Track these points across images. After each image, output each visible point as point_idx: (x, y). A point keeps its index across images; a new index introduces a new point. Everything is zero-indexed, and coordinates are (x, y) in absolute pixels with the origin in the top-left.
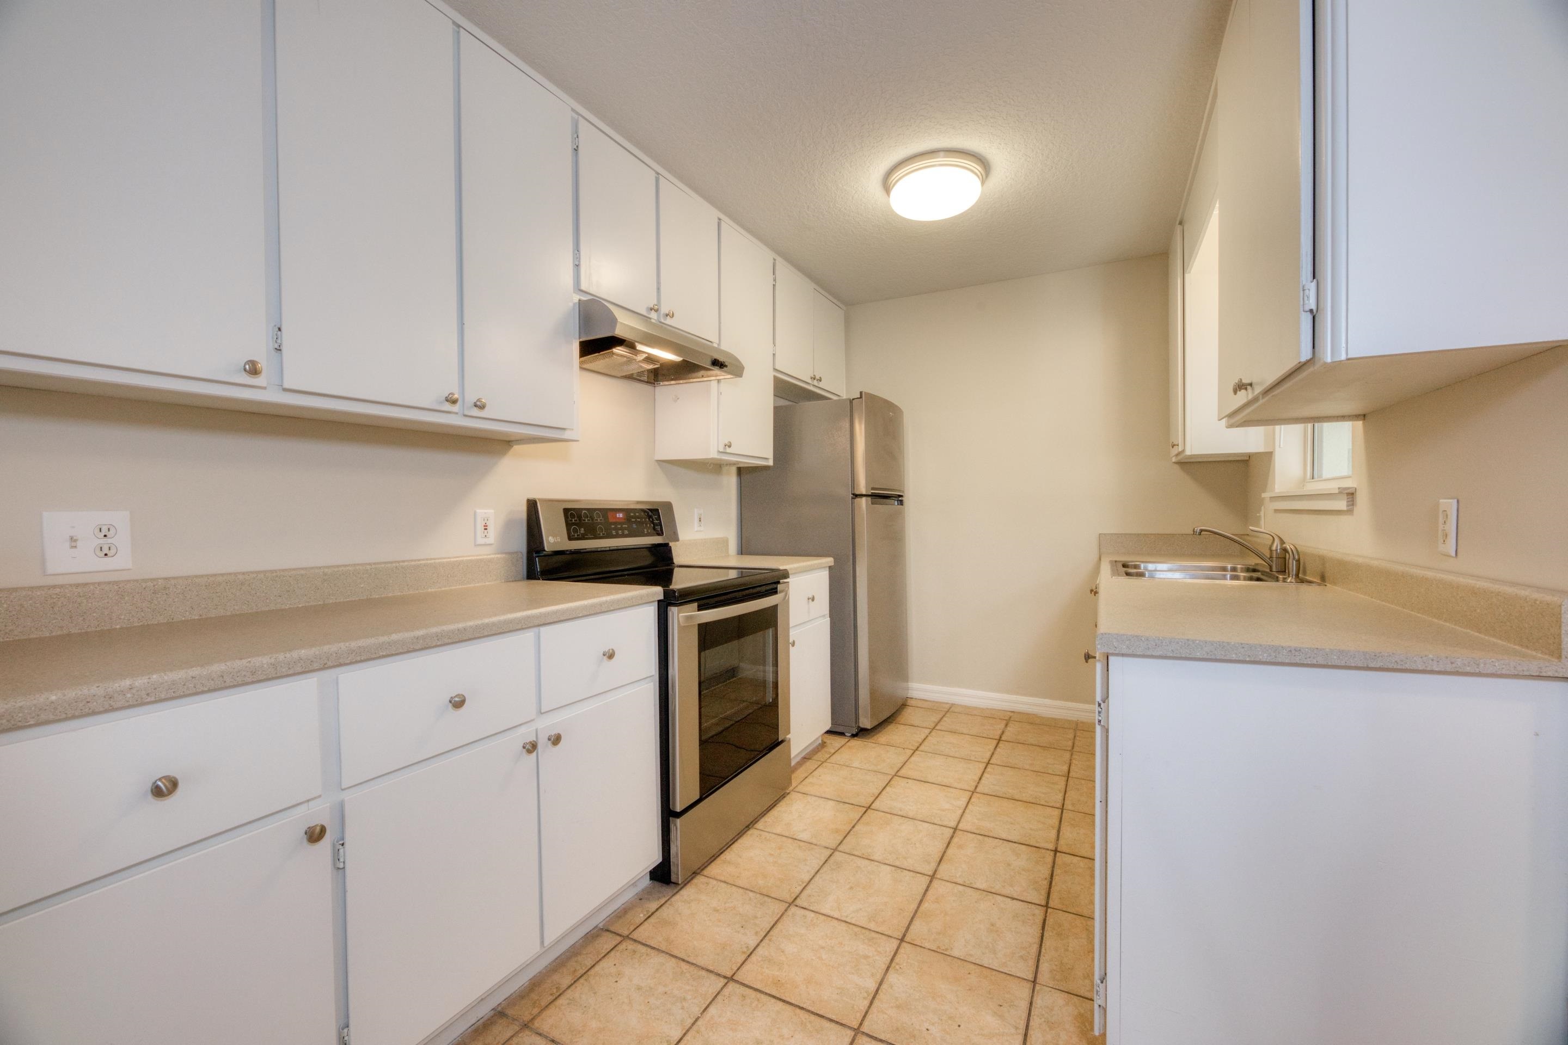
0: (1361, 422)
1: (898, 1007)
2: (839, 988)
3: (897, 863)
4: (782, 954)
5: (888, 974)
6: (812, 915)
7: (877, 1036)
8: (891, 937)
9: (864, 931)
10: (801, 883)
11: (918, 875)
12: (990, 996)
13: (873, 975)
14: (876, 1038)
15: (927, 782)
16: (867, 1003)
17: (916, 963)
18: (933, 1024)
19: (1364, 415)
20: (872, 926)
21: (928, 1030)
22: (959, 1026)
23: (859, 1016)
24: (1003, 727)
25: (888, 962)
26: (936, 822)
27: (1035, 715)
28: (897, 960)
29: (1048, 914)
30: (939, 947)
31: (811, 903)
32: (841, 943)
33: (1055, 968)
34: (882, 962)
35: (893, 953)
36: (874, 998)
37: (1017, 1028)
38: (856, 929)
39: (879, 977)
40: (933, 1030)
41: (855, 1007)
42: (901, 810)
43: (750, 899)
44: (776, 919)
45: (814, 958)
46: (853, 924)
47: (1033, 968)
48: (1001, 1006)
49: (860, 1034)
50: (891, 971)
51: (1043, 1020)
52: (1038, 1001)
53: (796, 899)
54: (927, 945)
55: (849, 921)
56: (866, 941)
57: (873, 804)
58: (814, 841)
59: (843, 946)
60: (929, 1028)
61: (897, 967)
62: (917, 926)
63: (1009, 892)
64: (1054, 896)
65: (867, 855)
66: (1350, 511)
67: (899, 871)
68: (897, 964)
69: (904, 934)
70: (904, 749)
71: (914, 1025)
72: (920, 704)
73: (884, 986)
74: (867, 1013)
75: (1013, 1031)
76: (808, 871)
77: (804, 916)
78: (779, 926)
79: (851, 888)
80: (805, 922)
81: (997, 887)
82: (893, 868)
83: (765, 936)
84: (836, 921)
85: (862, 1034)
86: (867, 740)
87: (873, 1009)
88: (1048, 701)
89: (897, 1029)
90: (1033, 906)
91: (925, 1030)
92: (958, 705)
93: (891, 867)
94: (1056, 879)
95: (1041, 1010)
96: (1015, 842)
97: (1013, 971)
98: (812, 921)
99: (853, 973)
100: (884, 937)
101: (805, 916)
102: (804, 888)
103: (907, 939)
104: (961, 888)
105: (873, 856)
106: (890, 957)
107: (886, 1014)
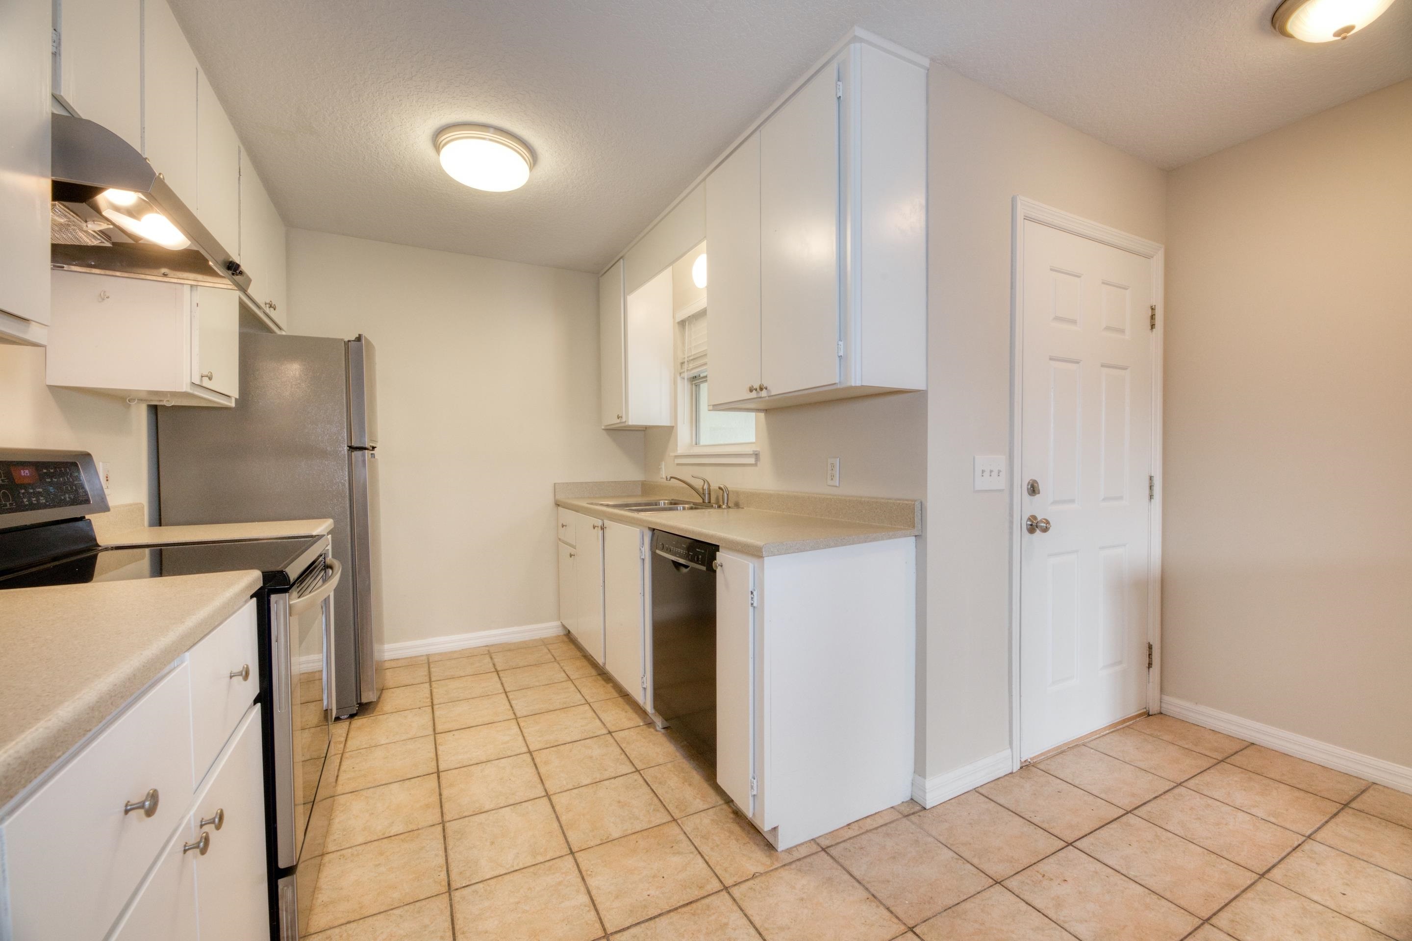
0: (763, 414)
1: (617, 897)
2: (563, 920)
3: (511, 802)
4: (487, 934)
5: (587, 883)
6: (481, 885)
7: (623, 927)
8: (562, 856)
9: (538, 866)
10: (440, 869)
11: (536, 800)
12: (661, 846)
13: (578, 891)
14: (623, 929)
15: (471, 727)
16: (593, 913)
17: (599, 861)
18: (648, 889)
19: (766, 410)
20: (540, 859)
21: (648, 895)
22: (663, 877)
23: (598, 925)
24: (490, 660)
25: (579, 875)
26: (509, 754)
27: (507, 644)
28: (583, 869)
29: (643, 775)
30: (601, 840)
31: (469, 878)
32: (529, 889)
33: (676, 804)
34: (574, 877)
35: (575, 866)
36: (594, 905)
37: (692, 853)
38: (531, 869)
39: (583, 889)
40: (652, 892)
41: (589, 922)
42: (471, 760)
43: (401, 916)
44: (449, 913)
45: (519, 915)
46: (523, 868)
47: (666, 812)
48: (672, 847)
49: (610, 937)
50: (587, 879)
51: (699, 837)
52: (688, 829)
53: (449, 885)
54: (592, 844)
55: (518, 868)
56: (547, 872)
57: (439, 767)
58: (411, 827)
59: (533, 889)
60: (648, 893)
61: (589, 873)
62: (572, 836)
63: (608, 775)
64: (636, 762)
65: (478, 810)
66: (756, 465)
67: (518, 806)
68: (587, 871)
69: (569, 848)
70: (419, 708)
71: (638, 899)
72: (393, 664)
73: (593, 893)
74: (600, 919)
75: (691, 855)
76: (436, 855)
77: (473, 892)
78: (458, 916)
79: (492, 843)
80: (480, 896)
81: (598, 777)
82: (512, 807)
83: (454, 934)
84: (508, 876)
85: (611, 936)
86: (372, 715)
87: (602, 914)
88: (516, 629)
89: (631, 911)
90: (630, 775)
91: (647, 897)
92: (435, 654)
93: (510, 807)
94: (627, 750)
95: (693, 833)
96: (580, 740)
97: (659, 822)
98: (485, 890)
99: (563, 902)
100: (557, 860)
101: (476, 892)
102: (448, 871)
103: (575, 849)
104: (575, 791)
105: (484, 807)
106: (577, 870)
107: (613, 908)
